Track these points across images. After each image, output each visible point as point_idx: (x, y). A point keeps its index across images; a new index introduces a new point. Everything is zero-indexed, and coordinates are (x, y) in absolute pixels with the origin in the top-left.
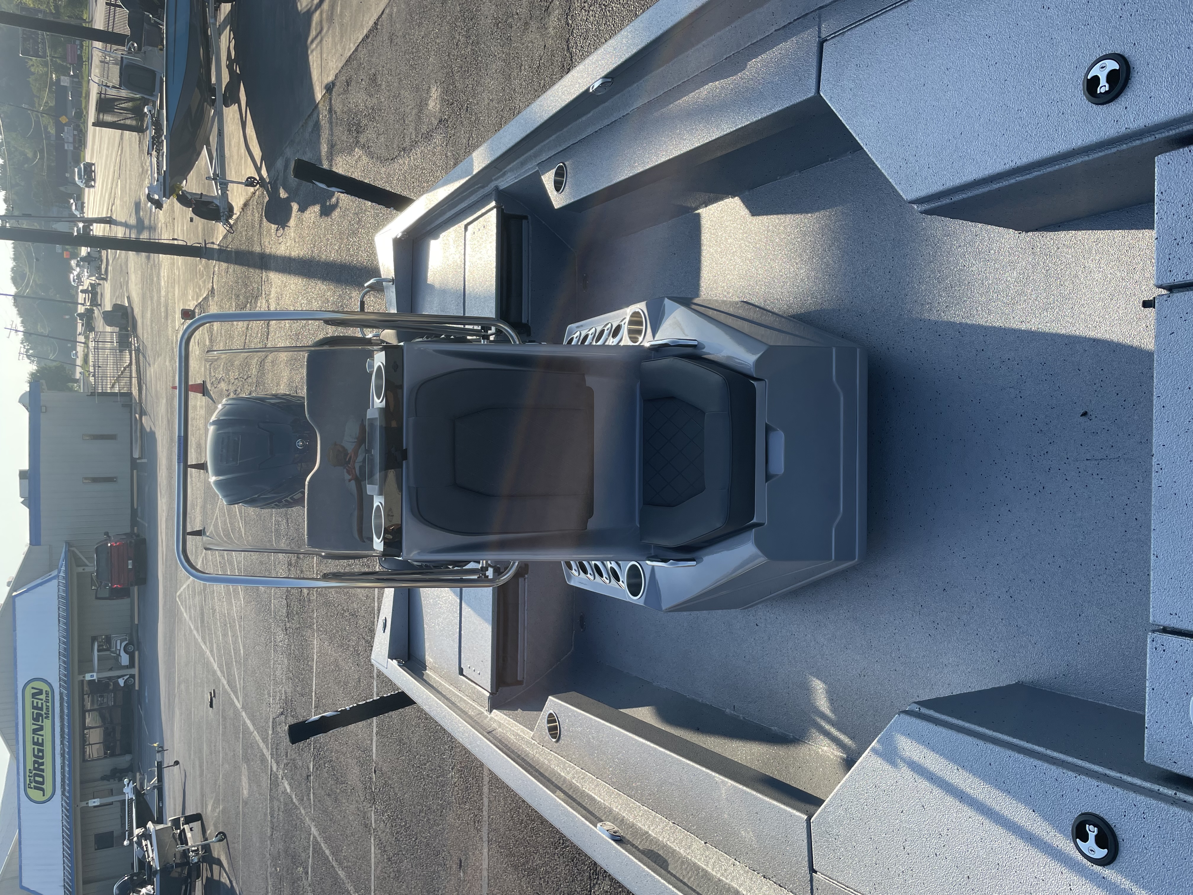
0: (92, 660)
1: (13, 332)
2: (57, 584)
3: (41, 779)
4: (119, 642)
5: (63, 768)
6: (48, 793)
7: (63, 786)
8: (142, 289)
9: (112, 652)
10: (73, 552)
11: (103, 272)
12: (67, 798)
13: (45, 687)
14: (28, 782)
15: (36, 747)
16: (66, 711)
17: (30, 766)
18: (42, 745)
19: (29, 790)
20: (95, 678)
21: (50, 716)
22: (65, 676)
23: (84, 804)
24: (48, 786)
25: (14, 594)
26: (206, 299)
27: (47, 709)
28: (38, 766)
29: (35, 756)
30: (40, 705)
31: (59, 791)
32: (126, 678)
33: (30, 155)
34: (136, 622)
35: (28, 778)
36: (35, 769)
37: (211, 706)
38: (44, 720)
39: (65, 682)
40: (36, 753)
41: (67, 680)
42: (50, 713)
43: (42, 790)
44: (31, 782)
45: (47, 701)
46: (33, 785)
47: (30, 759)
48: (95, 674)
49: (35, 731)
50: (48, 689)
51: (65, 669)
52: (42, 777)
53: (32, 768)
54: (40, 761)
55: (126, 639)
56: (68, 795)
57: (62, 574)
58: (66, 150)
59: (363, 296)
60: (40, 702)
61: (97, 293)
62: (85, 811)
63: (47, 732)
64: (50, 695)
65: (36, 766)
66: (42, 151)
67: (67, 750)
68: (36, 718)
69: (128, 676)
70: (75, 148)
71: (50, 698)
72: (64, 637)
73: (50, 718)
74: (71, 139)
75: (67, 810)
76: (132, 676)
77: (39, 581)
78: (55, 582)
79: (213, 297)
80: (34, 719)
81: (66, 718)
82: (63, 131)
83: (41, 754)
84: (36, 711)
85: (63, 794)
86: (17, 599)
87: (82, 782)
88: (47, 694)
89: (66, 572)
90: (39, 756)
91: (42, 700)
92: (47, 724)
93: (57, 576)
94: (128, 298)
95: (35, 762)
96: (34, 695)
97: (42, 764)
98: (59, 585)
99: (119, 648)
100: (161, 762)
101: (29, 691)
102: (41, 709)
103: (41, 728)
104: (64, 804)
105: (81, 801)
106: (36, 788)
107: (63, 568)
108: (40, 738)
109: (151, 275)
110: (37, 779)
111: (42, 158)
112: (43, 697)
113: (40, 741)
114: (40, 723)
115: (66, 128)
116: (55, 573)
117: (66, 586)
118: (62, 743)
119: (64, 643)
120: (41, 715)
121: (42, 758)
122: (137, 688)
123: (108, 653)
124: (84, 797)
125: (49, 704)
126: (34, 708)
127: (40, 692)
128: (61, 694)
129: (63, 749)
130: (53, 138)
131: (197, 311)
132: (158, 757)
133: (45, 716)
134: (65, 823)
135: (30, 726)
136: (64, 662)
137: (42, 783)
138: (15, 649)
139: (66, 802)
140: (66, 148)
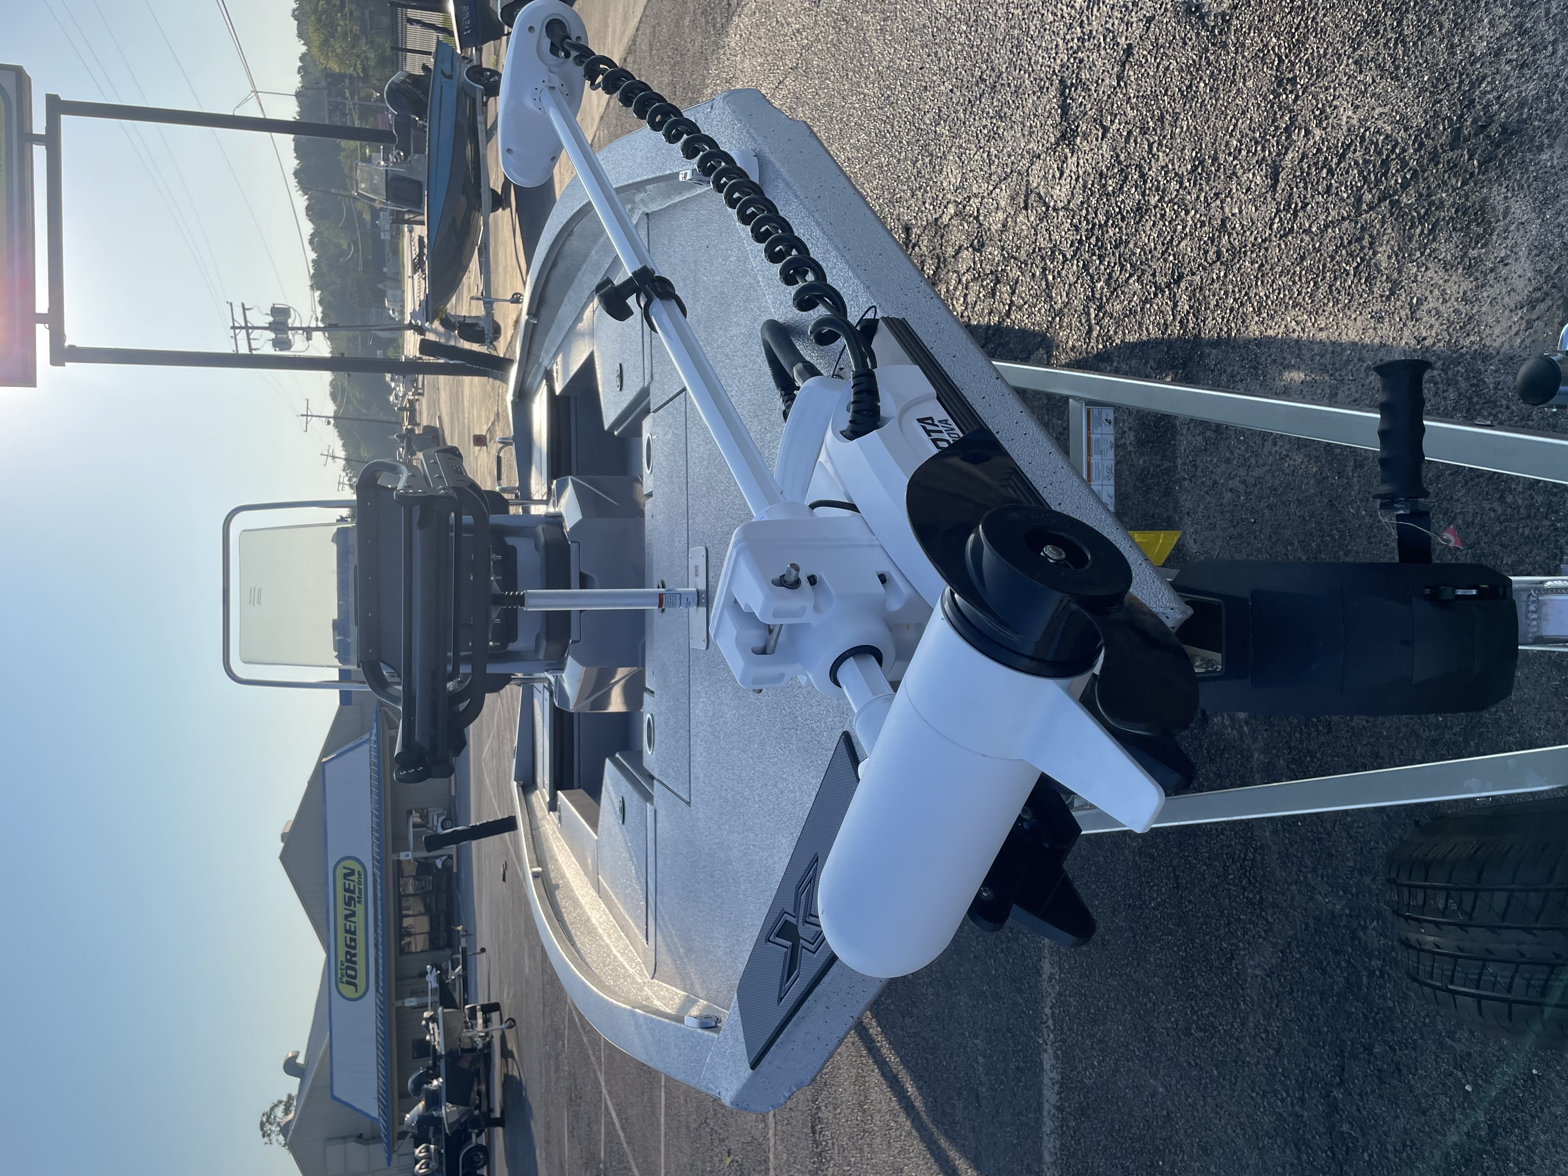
0: (406, 838)
1: (330, 459)
2: (368, 749)
3: (353, 973)
4: (435, 817)
5: (376, 960)
6: (361, 988)
7: (377, 981)
8: (451, 408)
9: (429, 828)
10: (385, 712)
11: (420, 386)
12: (381, 995)
13: (357, 867)
14: (339, 976)
15: (348, 936)
16: (379, 894)
17: (342, 957)
18: (354, 933)
19: (340, 985)
20: (410, 857)
21: (363, 900)
22: (378, 854)
23: (399, 1003)
24: (361, 981)
25: (324, 760)
26: (493, 423)
27: (360, 891)
28: (351, 957)
29: (347, 946)
30: (352, 888)
31: (372, 987)
32: (443, 858)
33: (345, 247)
34: (453, 794)
35: (339, 972)
36: (347, 961)
37: (504, 880)
38: (357, 904)
39: (378, 861)
40: (348, 942)
41: (380, 860)
42: (363, 896)
43: (355, 985)
44: (342, 976)
45: (360, 883)
46: (345, 979)
47: (342, 949)
48: (410, 853)
49: (347, 917)
50: (361, 870)
51: (378, 846)
52: (354, 970)
53: (344, 960)
54: (353, 952)
55: (443, 814)
56: (381, 991)
57: (374, 738)
58: (383, 240)
59: (499, 452)
60: (352, 884)
61: (415, 410)
62: (401, 1011)
63: (359, 919)
64: (363, 876)
65: (348, 957)
66: (356, 243)
67: (380, 939)
68: (348, 902)
69: (446, 857)
70: (392, 236)
71: (362, 880)
72: (377, 810)
73: (363, 902)
74: (387, 227)
75: (381, 1010)
76: (450, 857)
77: (350, 745)
78: (366, 747)
79: (498, 421)
80: (346, 904)
81: (379, 902)
82: (378, 218)
83: (353, 944)
84: (347, 894)
85: (377, 991)
86: (326, 766)
87: (397, 979)
88: (359, 875)
89: (377, 735)
90: (351, 946)
91: (353, 881)
92: (359, 909)
93: (368, 740)
94: (440, 418)
95: (347, 953)
96: (346, 876)
97: (355, 955)
98: (370, 750)
99: (435, 823)
100: (465, 948)
101: (340, 872)
102: (353, 892)
103: (353, 914)
104: (378, 1002)
105: (397, 999)
106: (348, 983)
107: (374, 731)
108: (353, 925)
109: (457, 392)
110: (349, 972)
111: (357, 251)
112: (355, 878)
113: (353, 929)
114: (352, 908)
115: (381, 213)
116: (366, 737)
117: (378, 750)
118: (376, 932)
119: (377, 817)
120: (354, 899)
121: (354, 948)
122: (455, 870)
123: (424, 829)
124: (400, 996)
125: (362, 887)
126: (346, 890)
127: (352, 873)
128: (374, 875)
129: (376, 939)
130: (369, 227)
131: (488, 436)
132: (463, 943)
133: (357, 900)
134: (379, 1025)
135: (342, 912)
136: (377, 839)
137: (355, 977)
138: (325, 822)
139: (380, 1001)
140: (382, 237)
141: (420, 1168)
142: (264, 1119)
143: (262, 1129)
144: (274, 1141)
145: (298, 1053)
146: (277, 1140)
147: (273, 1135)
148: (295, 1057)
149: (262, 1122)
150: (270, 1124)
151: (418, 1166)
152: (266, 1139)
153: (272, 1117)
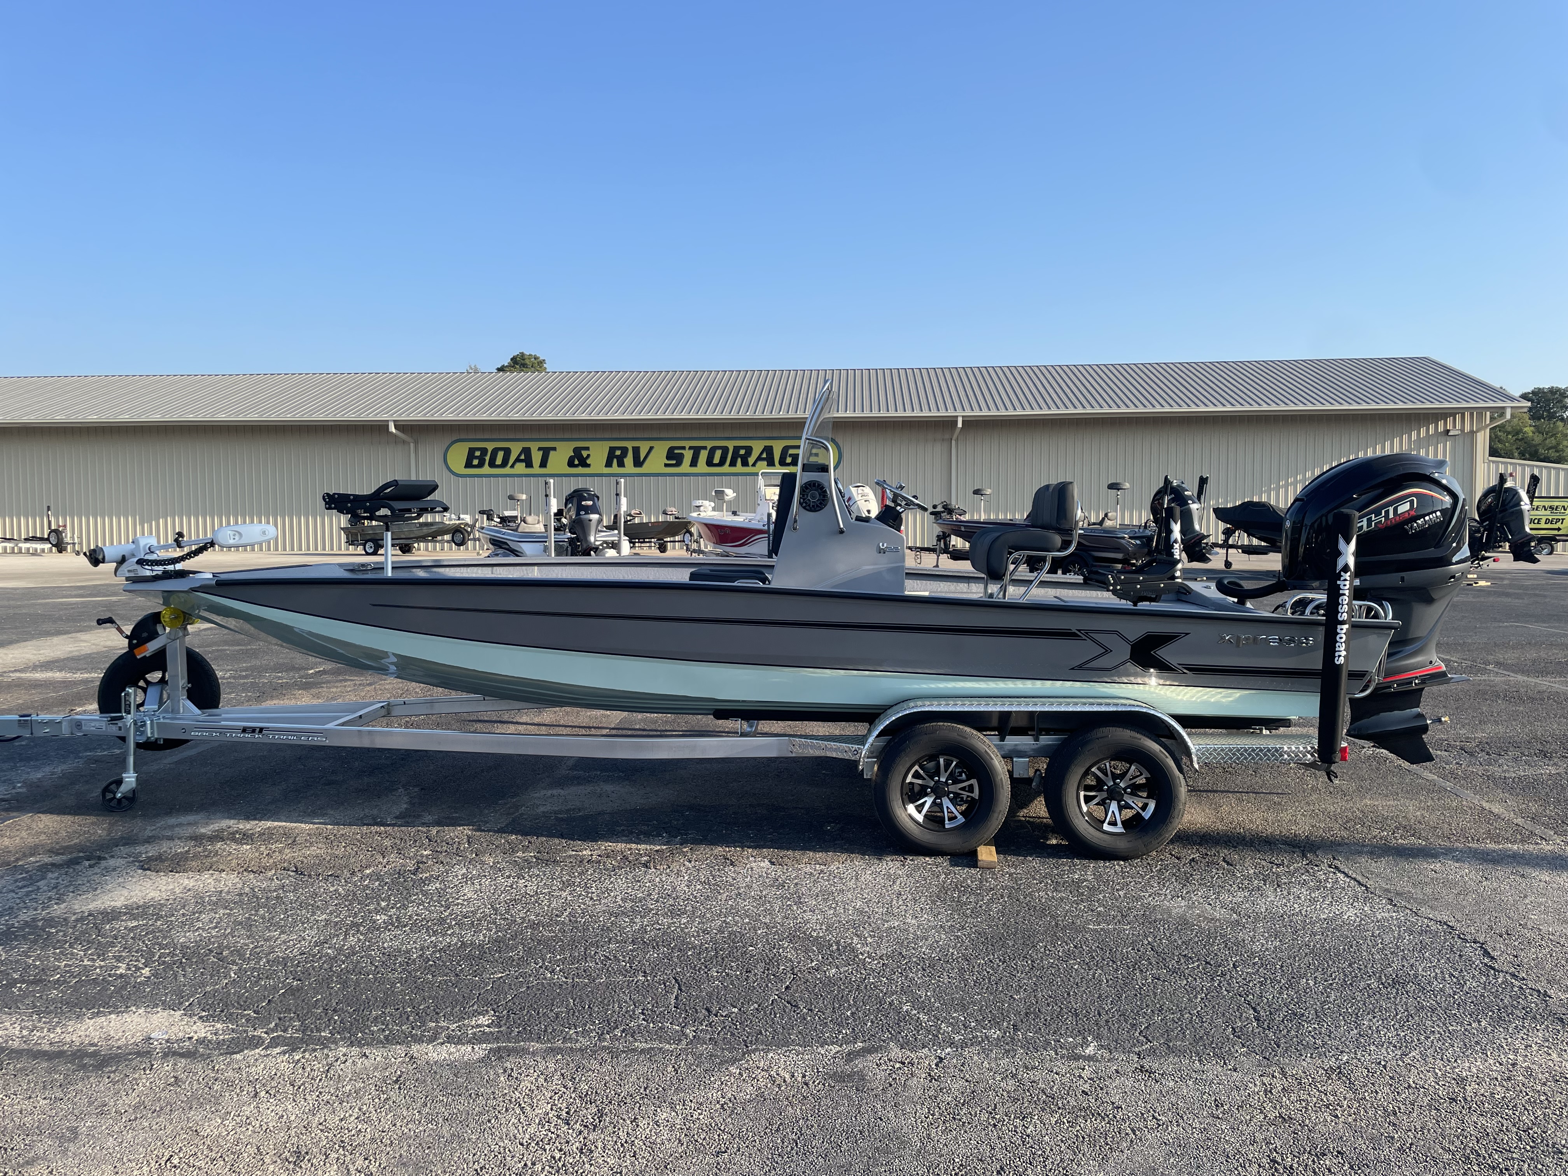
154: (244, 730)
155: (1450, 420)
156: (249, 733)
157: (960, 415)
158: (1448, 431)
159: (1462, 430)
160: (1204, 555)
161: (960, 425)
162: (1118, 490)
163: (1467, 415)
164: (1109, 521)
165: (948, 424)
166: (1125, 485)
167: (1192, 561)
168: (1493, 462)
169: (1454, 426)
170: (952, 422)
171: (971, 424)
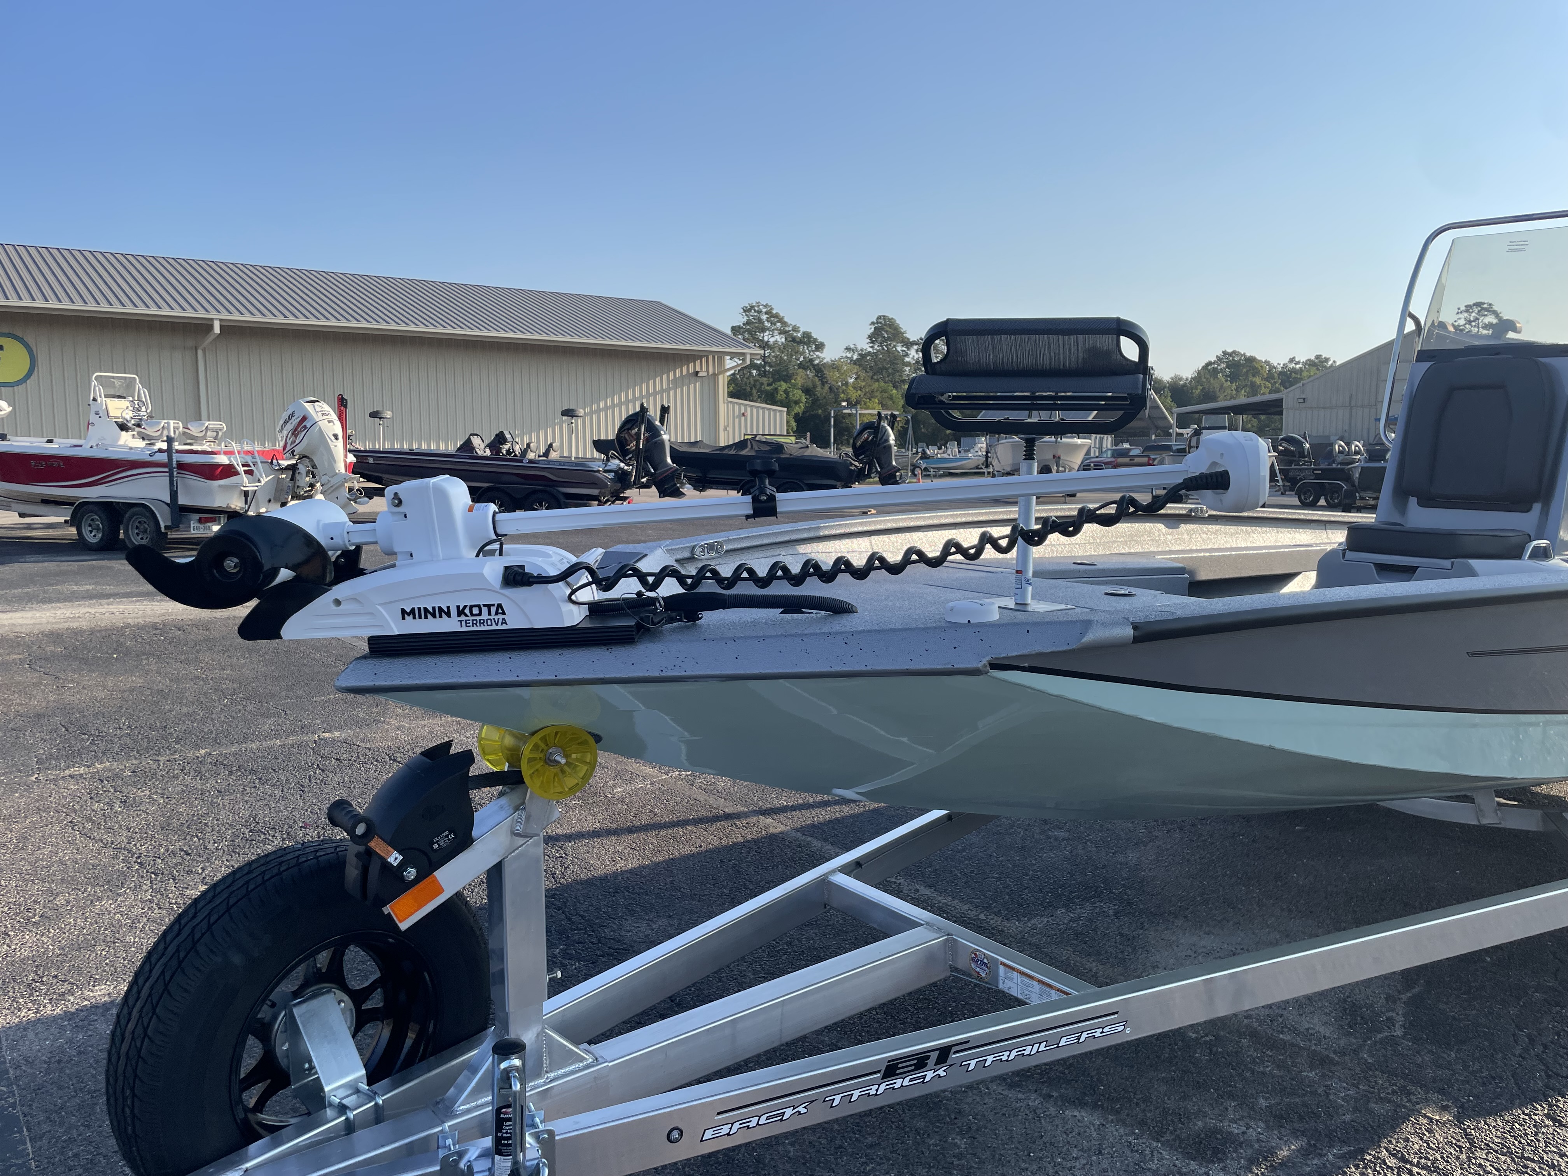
141: (1340, 446)
142: (1485, 306)
143: (1474, 305)
144: (1460, 316)
145: (1519, 332)
146: (1460, 319)
147: (1466, 315)
148: (1515, 330)
149: (1483, 303)
150: (1479, 311)
151: (1343, 444)
152: (1463, 308)
153: (1486, 313)
154: (891, 1070)
155: (698, 363)
156: (903, 1075)
157: (217, 319)
158: (697, 373)
159: (708, 372)
160: (678, 489)
161: (217, 330)
162: (573, 417)
163: (710, 357)
164: (554, 453)
165: (202, 328)
166: (580, 412)
167: (664, 496)
168: (731, 402)
169: (701, 369)
170: (207, 326)
171: (231, 330)
